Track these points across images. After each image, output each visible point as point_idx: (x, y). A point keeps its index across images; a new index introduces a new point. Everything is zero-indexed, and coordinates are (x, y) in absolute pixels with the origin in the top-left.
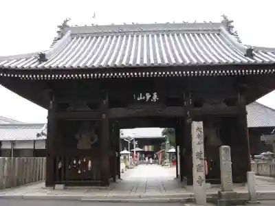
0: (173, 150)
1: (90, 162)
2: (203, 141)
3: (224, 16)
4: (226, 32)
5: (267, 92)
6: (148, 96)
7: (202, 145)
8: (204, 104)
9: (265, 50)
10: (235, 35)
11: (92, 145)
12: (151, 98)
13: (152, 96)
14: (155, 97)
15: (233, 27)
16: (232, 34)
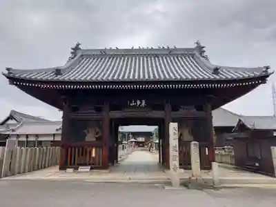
0: (157, 141)
1: (94, 150)
2: (177, 137)
3: (197, 43)
4: (199, 56)
5: (229, 101)
6: (138, 102)
7: (177, 140)
8: (180, 110)
9: (229, 69)
10: (206, 58)
11: (96, 138)
12: (140, 104)
13: (141, 103)
14: (143, 104)
15: (204, 51)
16: (203, 57)
